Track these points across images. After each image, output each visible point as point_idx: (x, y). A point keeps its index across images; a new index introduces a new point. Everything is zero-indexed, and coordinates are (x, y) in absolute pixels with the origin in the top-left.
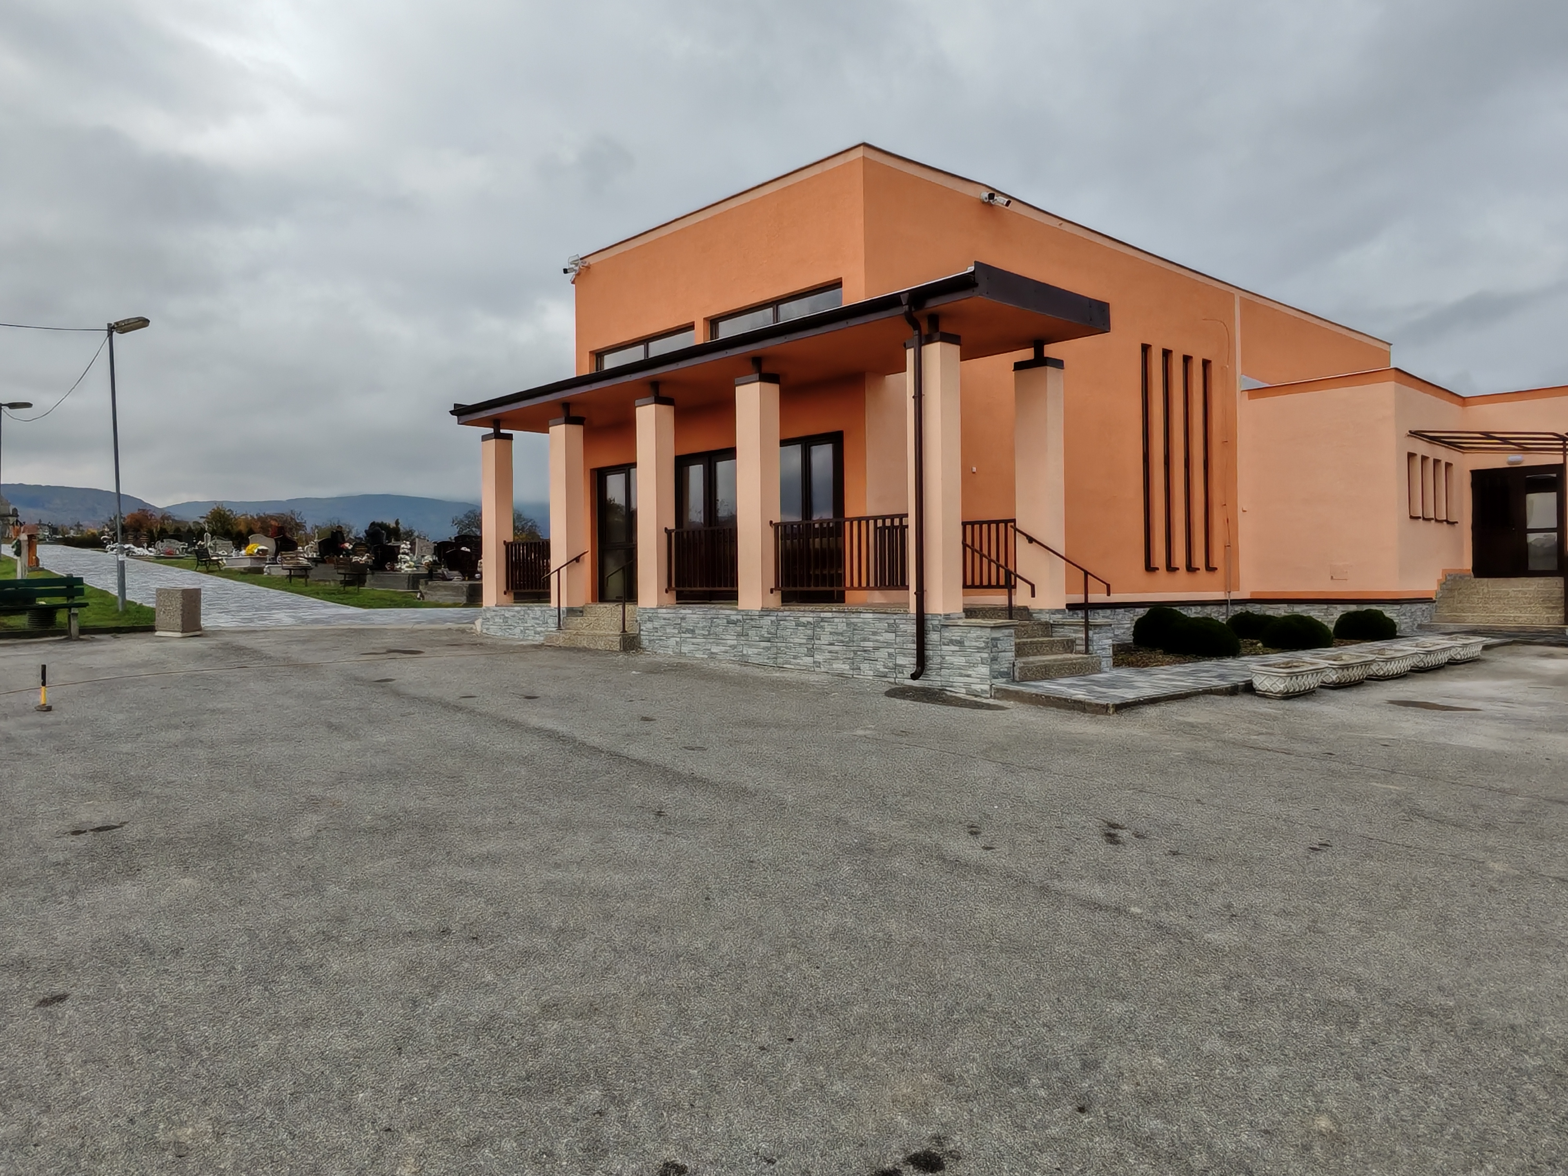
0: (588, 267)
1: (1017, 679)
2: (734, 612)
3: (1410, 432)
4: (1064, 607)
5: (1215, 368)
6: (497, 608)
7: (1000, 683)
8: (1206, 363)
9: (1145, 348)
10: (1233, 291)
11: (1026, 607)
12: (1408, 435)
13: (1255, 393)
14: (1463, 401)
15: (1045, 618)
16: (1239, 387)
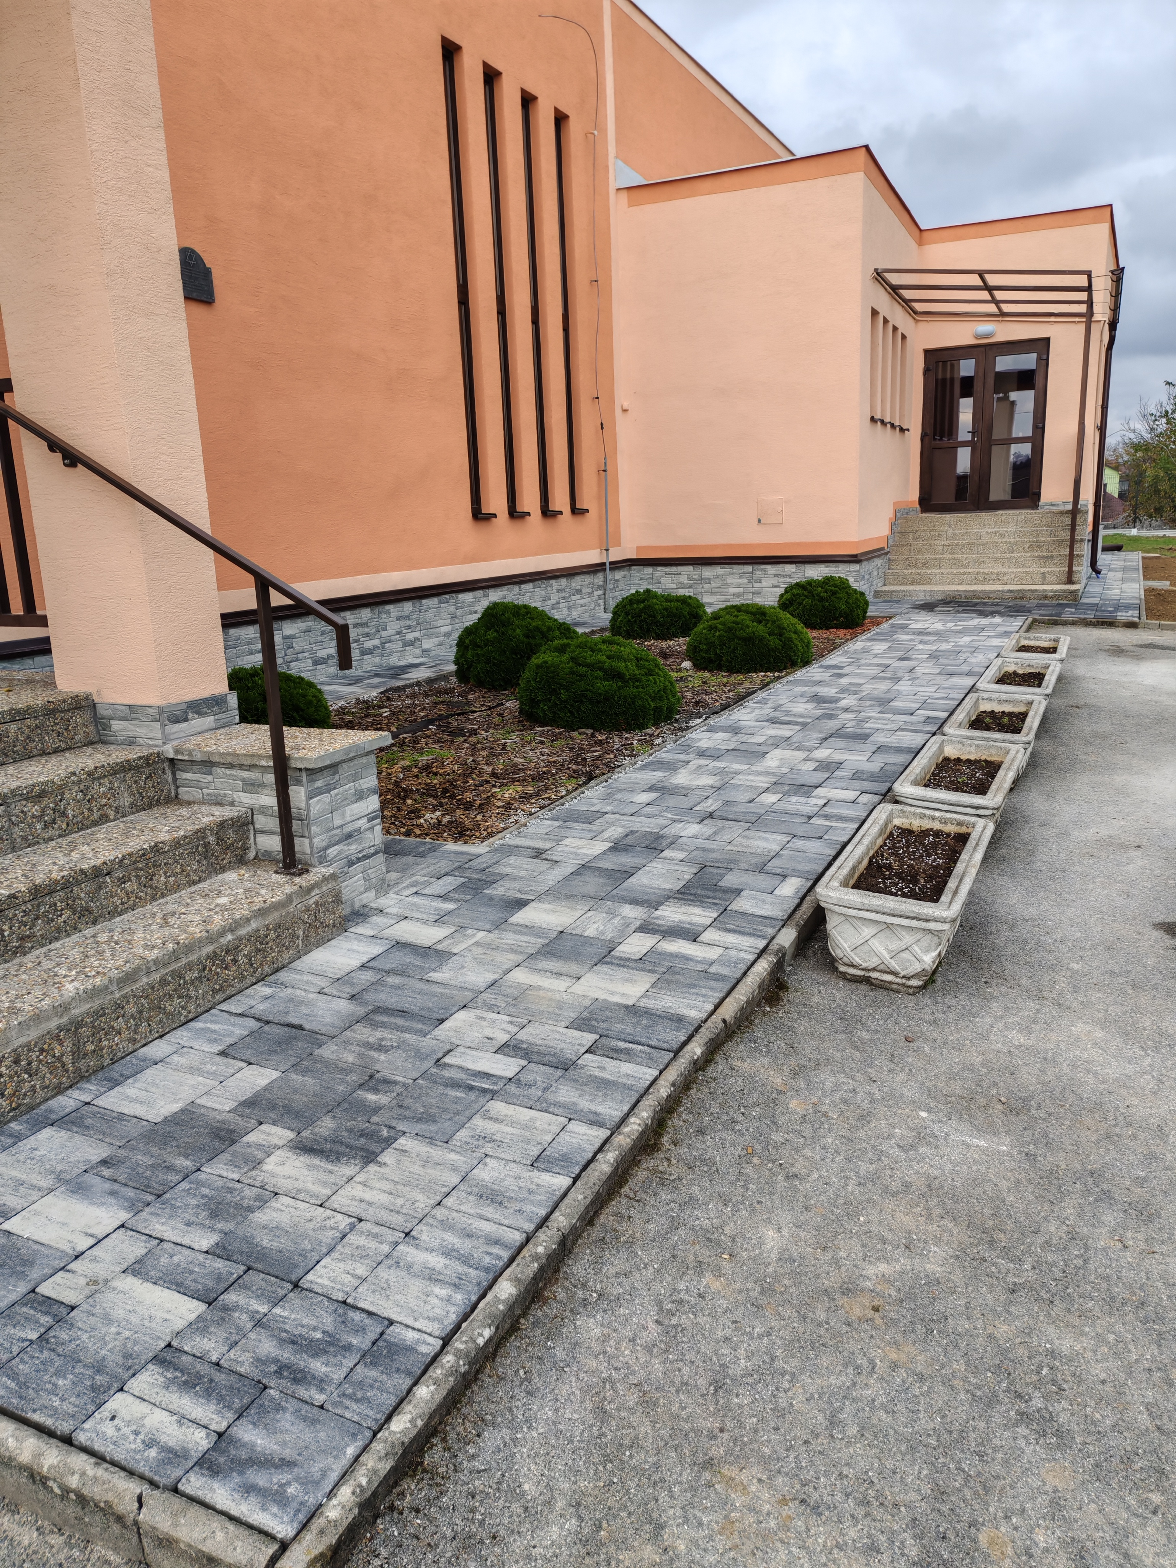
3: (876, 271)
4: (221, 687)
5: (575, 129)
8: (560, 117)
11: (87, 697)
12: (872, 277)
13: (640, 192)
14: (920, 236)
16: (613, 185)
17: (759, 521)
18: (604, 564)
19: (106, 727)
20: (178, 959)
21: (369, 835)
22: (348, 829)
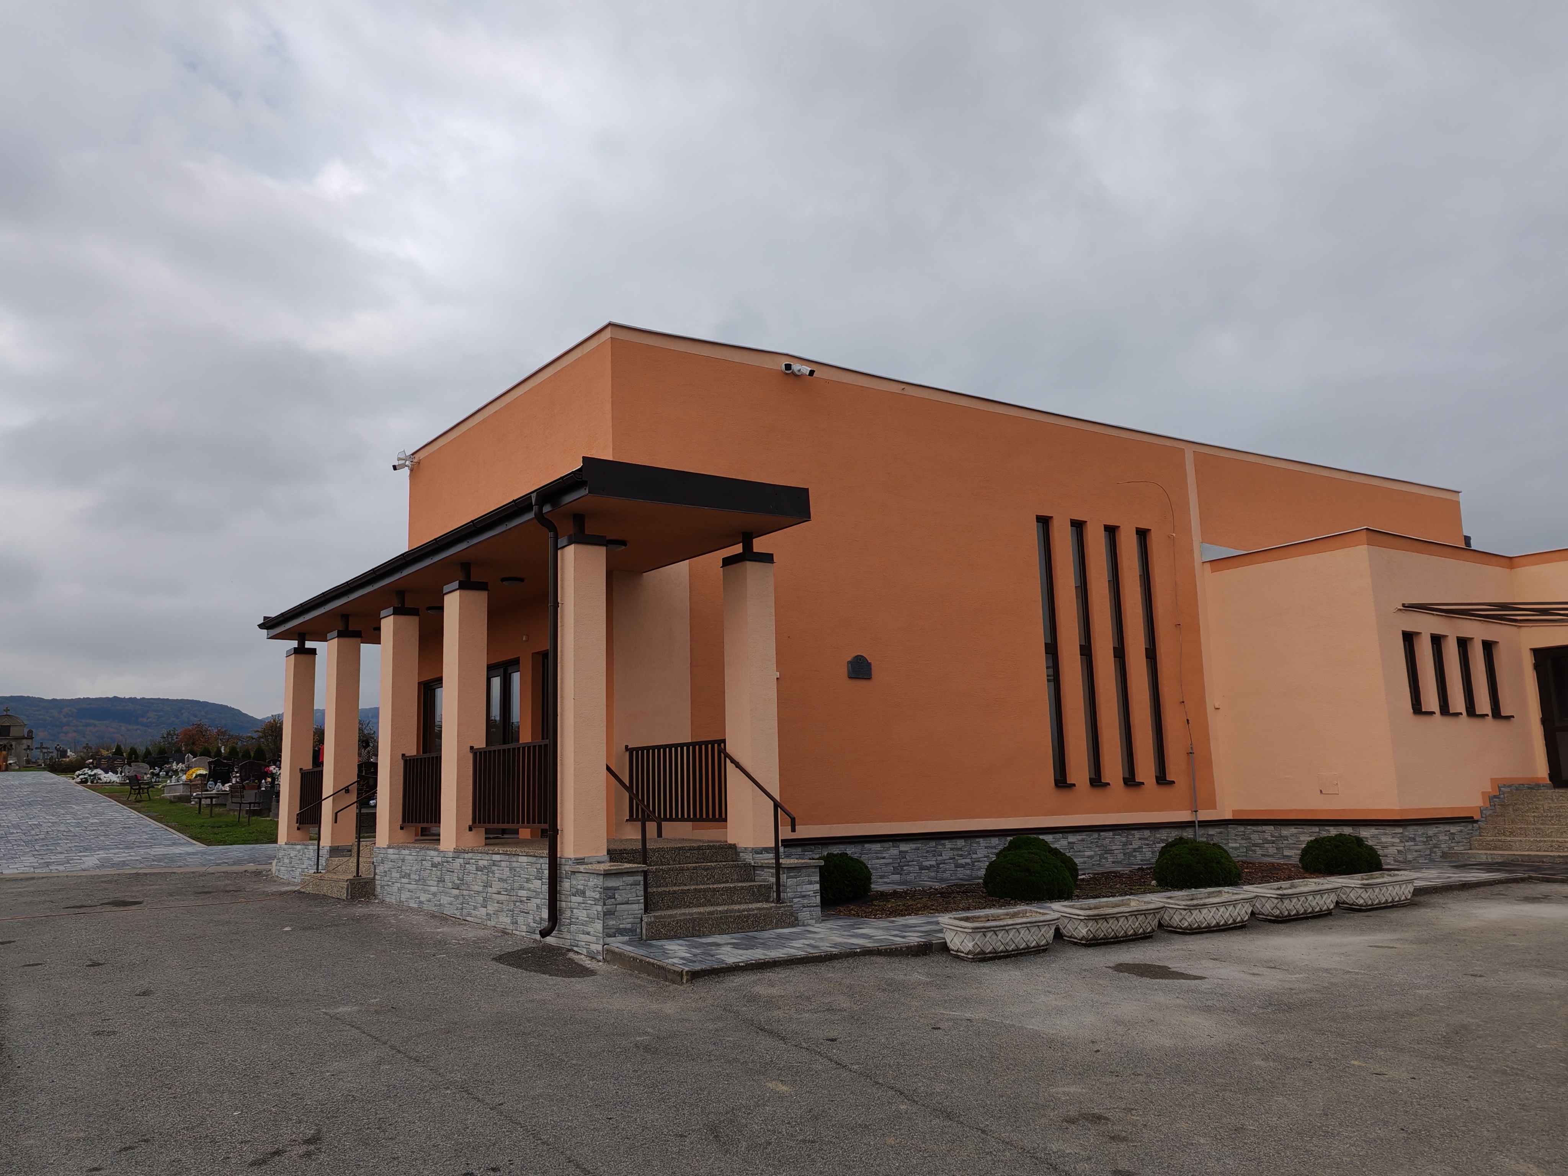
0: (419, 463)
1: (644, 937)
2: (436, 853)
3: (1404, 605)
4: (772, 845)
5: (1158, 535)
6: (286, 846)
7: (618, 944)
8: (1142, 534)
9: (1044, 522)
10: (1182, 445)
11: (735, 845)
12: (1400, 610)
13: (1218, 564)
14: (1510, 562)
15: (748, 858)
16: (1198, 559)
17: (1321, 791)
18: (1194, 822)
19: (739, 856)
20: (727, 913)
21: (813, 898)
22: (803, 894)
